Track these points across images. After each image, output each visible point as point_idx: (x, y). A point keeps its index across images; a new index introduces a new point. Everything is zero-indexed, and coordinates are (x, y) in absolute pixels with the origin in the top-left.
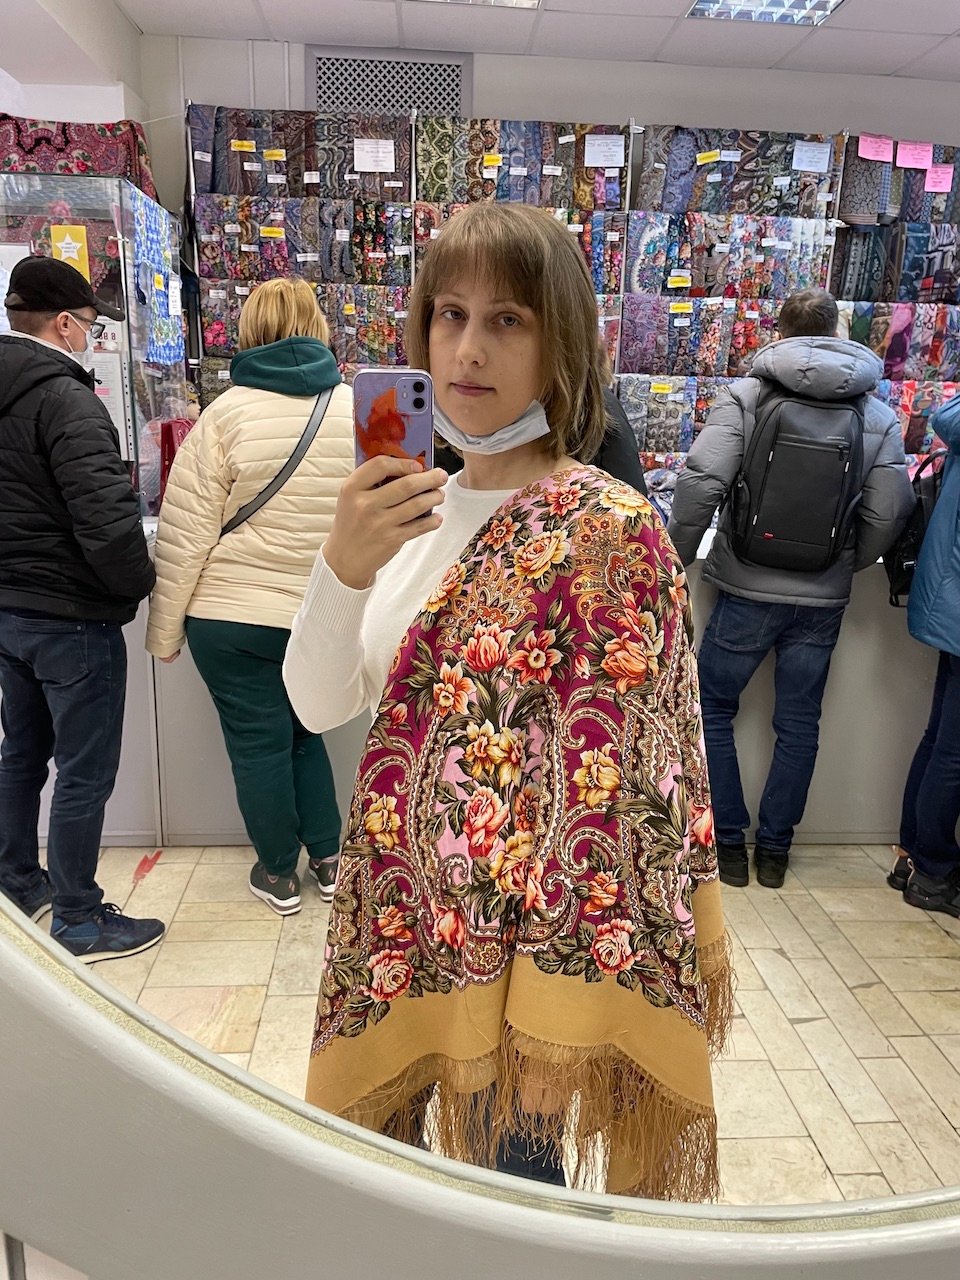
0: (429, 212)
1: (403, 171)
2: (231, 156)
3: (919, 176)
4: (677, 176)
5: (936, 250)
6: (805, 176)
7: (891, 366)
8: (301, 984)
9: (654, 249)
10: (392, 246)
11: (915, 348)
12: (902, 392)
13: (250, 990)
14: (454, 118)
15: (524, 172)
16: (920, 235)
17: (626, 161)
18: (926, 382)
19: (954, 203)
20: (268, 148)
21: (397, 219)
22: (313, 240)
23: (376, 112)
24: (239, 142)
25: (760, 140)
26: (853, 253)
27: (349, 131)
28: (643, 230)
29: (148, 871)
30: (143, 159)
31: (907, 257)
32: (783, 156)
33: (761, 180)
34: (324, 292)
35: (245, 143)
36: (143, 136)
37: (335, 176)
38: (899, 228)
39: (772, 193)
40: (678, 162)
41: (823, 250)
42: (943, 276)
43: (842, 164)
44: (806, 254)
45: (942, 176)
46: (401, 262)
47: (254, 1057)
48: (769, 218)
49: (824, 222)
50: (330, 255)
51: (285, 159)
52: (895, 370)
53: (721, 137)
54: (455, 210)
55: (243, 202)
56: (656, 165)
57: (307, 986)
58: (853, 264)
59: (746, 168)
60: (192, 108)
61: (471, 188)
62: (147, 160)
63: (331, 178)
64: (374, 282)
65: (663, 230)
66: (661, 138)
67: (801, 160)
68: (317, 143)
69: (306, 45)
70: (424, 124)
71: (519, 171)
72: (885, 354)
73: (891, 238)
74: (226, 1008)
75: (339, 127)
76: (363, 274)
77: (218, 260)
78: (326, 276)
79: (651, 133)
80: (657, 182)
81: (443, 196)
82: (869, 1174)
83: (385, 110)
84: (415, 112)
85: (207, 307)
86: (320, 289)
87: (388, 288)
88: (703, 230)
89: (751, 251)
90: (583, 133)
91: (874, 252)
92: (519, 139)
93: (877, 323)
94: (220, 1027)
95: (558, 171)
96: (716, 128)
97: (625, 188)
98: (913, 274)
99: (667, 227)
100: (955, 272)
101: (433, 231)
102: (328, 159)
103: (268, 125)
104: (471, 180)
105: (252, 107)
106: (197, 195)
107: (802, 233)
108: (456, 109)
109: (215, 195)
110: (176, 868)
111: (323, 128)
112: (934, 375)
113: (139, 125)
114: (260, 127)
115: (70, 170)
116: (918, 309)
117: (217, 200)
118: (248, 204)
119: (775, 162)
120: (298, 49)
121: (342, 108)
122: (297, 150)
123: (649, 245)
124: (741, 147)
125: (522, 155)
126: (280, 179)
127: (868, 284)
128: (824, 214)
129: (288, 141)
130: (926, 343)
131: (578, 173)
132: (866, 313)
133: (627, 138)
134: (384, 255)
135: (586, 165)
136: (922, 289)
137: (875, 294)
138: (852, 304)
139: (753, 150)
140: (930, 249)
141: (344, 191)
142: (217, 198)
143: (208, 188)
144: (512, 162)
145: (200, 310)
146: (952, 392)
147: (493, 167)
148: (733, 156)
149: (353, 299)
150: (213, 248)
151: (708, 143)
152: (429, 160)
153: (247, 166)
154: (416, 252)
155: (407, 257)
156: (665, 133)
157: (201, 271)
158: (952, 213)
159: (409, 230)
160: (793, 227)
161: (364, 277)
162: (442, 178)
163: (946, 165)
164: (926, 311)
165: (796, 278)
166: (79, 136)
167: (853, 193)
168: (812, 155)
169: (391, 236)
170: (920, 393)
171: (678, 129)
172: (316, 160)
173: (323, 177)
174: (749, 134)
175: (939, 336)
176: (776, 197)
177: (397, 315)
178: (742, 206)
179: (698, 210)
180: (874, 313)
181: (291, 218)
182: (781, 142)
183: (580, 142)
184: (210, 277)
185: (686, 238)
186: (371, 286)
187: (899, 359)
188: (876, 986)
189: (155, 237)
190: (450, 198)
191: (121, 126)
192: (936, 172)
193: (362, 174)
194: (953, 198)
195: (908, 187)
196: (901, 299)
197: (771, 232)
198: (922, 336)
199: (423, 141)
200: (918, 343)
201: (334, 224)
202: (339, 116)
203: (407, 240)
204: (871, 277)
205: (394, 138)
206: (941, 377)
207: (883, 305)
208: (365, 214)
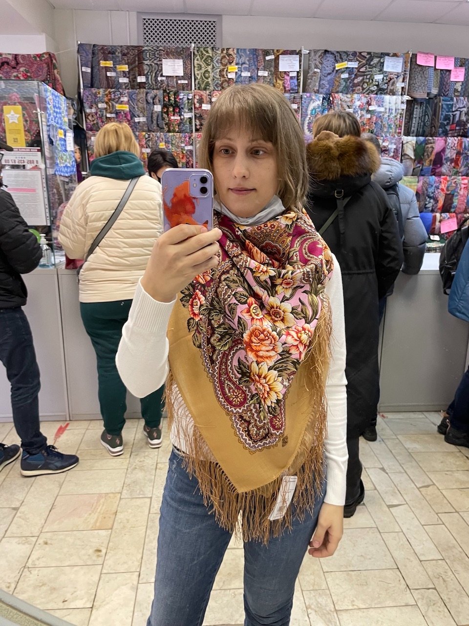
0: (201, 96)
1: (188, 75)
2: (100, 69)
3: (448, 73)
4: (326, 75)
5: (457, 110)
6: (391, 74)
7: (435, 169)
8: (138, 492)
9: (315, 113)
10: (183, 113)
11: (447, 159)
12: (441, 182)
13: (111, 495)
14: (212, 48)
15: (249, 74)
16: (449, 103)
17: (300, 68)
18: (453, 177)
19: (465, 87)
20: (119, 64)
21: (185, 99)
22: (143, 110)
23: (173, 46)
24: (104, 62)
25: (368, 56)
26: (415, 113)
27: (160, 55)
28: (309, 103)
29: (62, 434)
30: (56, 71)
31: (442, 114)
32: (379, 64)
33: (368, 77)
34: (149, 137)
35: (108, 62)
36: (55, 60)
37: (153, 78)
38: (438, 100)
39: (374, 83)
40: (327, 68)
41: (400, 111)
42: (461, 123)
43: (409, 68)
44: (392, 113)
45: (460, 73)
46: (188, 121)
47: (113, 532)
48: (372, 96)
49: (400, 97)
50: (152, 117)
51: (127, 70)
52: (437, 171)
53: (348, 55)
54: (214, 94)
55: (107, 92)
56: (316, 70)
57: (141, 493)
58: (416, 118)
59: (361, 70)
60: (80, 46)
61: (222, 83)
62: (58, 72)
63: (151, 79)
64: (174, 131)
65: (319, 103)
66: (317, 56)
67: (388, 66)
68: (144, 62)
69: (138, 12)
70: (197, 51)
71: (246, 74)
72: (432, 163)
73: (434, 105)
74: (99, 505)
75: (155, 54)
76: (169, 128)
77: (95, 122)
78: (150, 129)
79: (312, 54)
80: (316, 79)
81: (208, 87)
82: (429, 589)
83: (178, 44)
84: (193, 45)
85: (90, 145)
86: (147, 136)
87: (181, 134)
88: (340, 102)
89: (364, 112)
90: (278, 54)
91: (426, 112)
92: (246, 57)
93: (428, 147)
94: (96, 516)
95: (266, 74)
96: (345, 50)
97: (300, 82)
98: (445, 123)
99: (321, 101)
100: (467, 121)
101: (203, 105)
102: (150, 69)
103: (119, 53)
104: (222, 79)
105: (111, 44)
106: (84, 89)
107: (390, 103)
108: (214, 43)
109: (93, 89)
110: (76, 432)
111: (146, 54)
112: (457, 173)
113: (53, 54)
114: (115, 54)
115: (19, 78)
116: (448, 140)
117: (94, 92)
118: (110, 93)
119: (375, 67)
120: (134, 15)
121: (156, 44)
122: (133, 65)
123: (312, 110)
124: (358, 60)
125: (247, 66)
126: (126, 80)
127: (423, 128)
128: (400, 93)
129: (129, 61)
130: (453, 157)
131: (276, 74)
132: (421, 143)
133: (300, 56)
134: (179, 118)
135: (280, 70)
136: (450, 130)
137: (427, 133)
138: (415, 138)
139: (364, 62)
140: (454, 109)
141: (157, 86)
142: (94, 90)
143: (89, 85)
144: (243, 70)
145: (87, 147)
146: (466, 181)
147: (233, 72)
148: (354, 65)
149: (164, 140)
150: (92, 116)
151: (341, 58)
152: (201, 69)
153: (109, 74)
154: (195, 115)
155: (190, 119)
156: (320, 54)
157: (87, 127)
158: (464, 92)
159: (191, 105)
160: (385, 100)
161: (169, 129)
162: (207, 78)
163: (460, 68)
164: (452, 141)
165: (387, 126)
166: (23, 61)
167: (414, 82)
168: (392, 63)
169: (182, 108)
170: (449, 183)
171: (326, 51)
172: (143, 70)
173: (147, 79)
174: (362, 54)
175: (459, 154)
176: (376, 85)
177: (186, 148)
178: (359, 90)
179: (337, 92)
180: (426, 142)
181: (131, 100)
182: (377, 57)
183: (277, 59)
184: (91, 130)
185: (331, 106)
186: (172, 134)
187: (439, 166)
188: (431, 487)
189: (58, 111)
190: (212, 88)
191: (44, 55)
192: (456, 71)
193: (167, 77)
194: (465, 85)
195: (442, 79)
196: (439, 135)
197: (374, 103)
198: (450, 154)
199: (197, 60)
200: (448, 158)
201: (153, 103)
202: (154, 48)
203: (190, 110)
204: (424, 124)
205: (183, 58)
206: (460, 174)
207: (430, 138)
208: (169, 97)
